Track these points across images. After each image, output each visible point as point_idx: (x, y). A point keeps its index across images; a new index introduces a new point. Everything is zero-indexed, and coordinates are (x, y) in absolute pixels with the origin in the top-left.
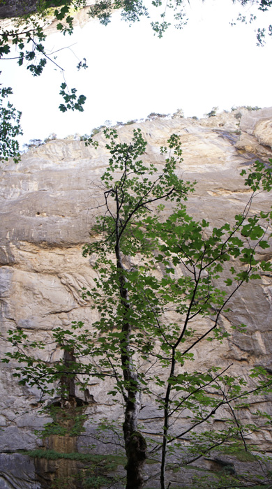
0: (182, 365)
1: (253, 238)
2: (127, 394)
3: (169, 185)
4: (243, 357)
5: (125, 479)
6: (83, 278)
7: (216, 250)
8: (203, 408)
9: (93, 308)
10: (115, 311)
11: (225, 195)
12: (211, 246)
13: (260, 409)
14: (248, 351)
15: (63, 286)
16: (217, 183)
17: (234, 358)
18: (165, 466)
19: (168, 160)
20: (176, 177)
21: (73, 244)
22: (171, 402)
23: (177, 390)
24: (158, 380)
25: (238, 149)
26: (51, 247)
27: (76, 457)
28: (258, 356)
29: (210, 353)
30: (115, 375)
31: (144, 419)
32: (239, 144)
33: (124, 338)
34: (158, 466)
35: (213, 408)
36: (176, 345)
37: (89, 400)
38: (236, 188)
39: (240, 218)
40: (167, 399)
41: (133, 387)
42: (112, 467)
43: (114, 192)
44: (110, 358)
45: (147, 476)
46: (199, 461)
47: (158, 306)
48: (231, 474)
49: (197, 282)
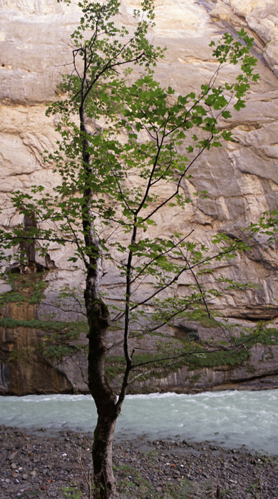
0: (145, 231)
1: (217, 108)
2: (88, 261)
3: (140, 49)
4: (207, 222)
5: (87, 348)
6: (46, 139)
7: (180, 118)
8: (166, 274)
9: (55, 171)
10: (76, 175)
11: (196, 64)
12: (175, 113)
13: (223, 274)
14: (212, 216)
15: (25, 147)
16: (188, 50)
17: (198, 223)
18: (128, 333)
19: (140, 24)
20: (147, 42)
21: (37, 102)
22: (133, 268)
23: (139, 256)
24: (120, 246)
25: (212, 17)
26: (15, 103)
27: (36, 324)
28: (222, 221)
29: (174, 218)
30: (76, 241)
31: (107, 285)
32: (214, 12)
33: (85, 203)
34: (121, 333)
35: (176, 275)
36: (138, 211)
37: (49, 266)
38: (207, 58)
39: (206, 88)
40: (129, 266)
41: (94, 254)
42: (74, 335)
43: (83, 51)
44: (71, 223)
45: (111, 344)
46: (164, 327)
47: (122, 171)
48: (195, 340)
49: (159, 148)
